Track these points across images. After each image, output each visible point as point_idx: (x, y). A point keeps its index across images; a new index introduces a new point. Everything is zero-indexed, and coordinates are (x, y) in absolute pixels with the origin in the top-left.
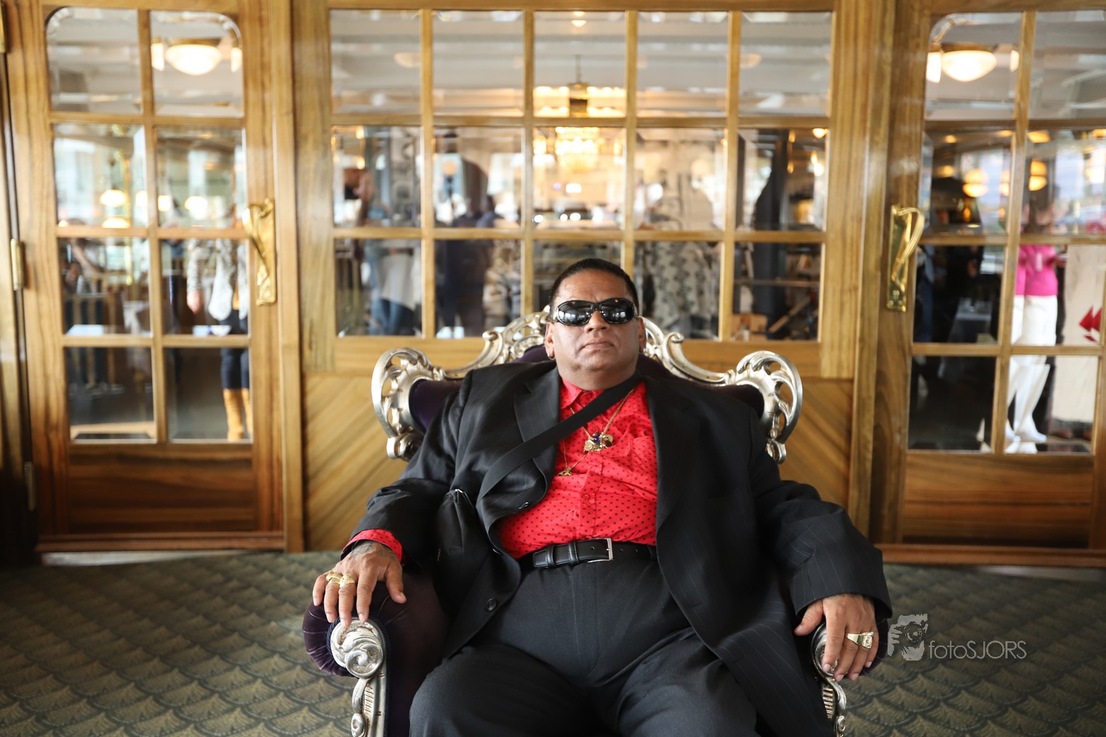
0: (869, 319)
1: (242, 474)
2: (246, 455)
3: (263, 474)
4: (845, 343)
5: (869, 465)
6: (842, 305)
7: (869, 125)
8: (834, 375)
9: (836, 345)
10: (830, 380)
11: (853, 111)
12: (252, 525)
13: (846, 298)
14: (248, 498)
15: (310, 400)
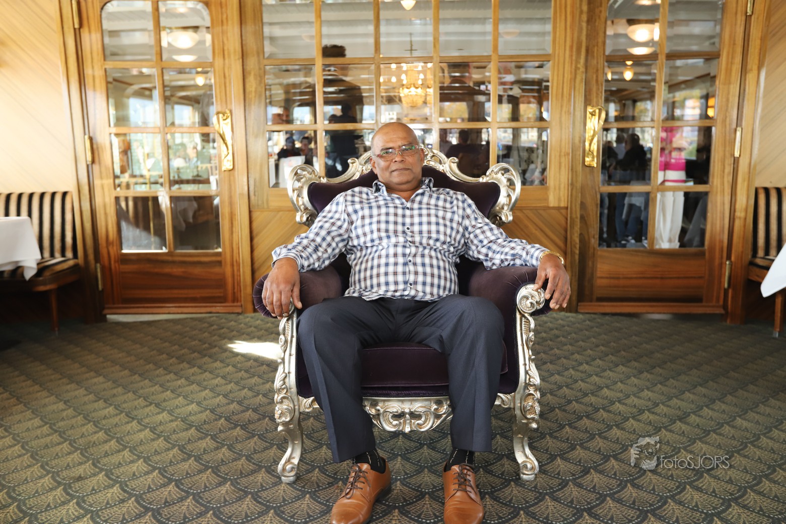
0: (576, 172)
1: (217, 270)
2: (218, 259)
3: (228, 270)
4: (562, 186)
5: (577, 257)
6: (560, 163)
7: (574, 58)
8: (556, 205)
9: (557, 188)
10: (554, 208)
11: (565, 50)
12: (222, 299)
13: (563, 160)
14: (220, 283)
15: (255, 225)
